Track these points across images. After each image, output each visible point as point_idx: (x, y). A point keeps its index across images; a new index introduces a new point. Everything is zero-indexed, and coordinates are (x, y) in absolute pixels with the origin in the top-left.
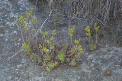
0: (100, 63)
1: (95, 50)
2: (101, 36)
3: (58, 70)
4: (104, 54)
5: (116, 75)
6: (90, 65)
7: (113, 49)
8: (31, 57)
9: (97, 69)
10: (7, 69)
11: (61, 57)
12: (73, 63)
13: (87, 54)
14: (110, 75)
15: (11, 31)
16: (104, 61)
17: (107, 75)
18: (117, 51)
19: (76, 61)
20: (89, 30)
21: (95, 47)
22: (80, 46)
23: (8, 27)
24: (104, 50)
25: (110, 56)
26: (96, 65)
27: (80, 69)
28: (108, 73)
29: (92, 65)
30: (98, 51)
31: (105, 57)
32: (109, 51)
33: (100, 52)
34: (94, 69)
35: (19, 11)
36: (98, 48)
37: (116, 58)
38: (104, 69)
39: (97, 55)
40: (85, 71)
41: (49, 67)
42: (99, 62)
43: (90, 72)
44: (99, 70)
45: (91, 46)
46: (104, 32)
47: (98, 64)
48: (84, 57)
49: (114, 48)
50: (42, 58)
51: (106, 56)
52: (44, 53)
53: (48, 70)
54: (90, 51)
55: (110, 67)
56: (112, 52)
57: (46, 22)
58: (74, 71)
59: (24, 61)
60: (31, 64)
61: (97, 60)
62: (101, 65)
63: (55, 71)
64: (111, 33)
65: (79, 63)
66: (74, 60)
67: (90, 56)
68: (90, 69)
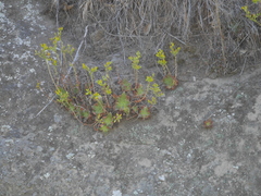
0: (189, 110)
1: (175, 87)
2: (181, 63)
3: (120, 127)
4: (192, 93)
5: (222, 126)
6: (172, 114)
7: (207, 83)
8: (72, 109)
9: (186, 119)
10: (32, 136)
11: (123, 105)
12: (144, 113)
13: (164, 95)
14: (211, 127)
15: (24, 69)
16: (194, 104)
17: (207, 128)
18: (214, 86)
19: (149, 110)
21: (174, 82)
23: (17, 63)
24: (191, 86)
25: (204, 95)
26: (183, 113)
27: (157, 122)
28: (208, 124)
29: (177, 114)
30: (181, 89)
31: (196, 97)
32: (200, 86)
33: (185, 91)
34: (180, 120)
35: (30, 34)
36: (179, 83)
37: (215, 97)
38: (198, 118)
39: (181, 95)
40: (167, 124)
41: (105, 124)
42: (188, 107)
43: (175, 125)
44: (190, 121)
45: (167, 81)
46: (185, 56)
47: (186, 112)
48: (161, 102)
49: (207, 80)
50: (91, 110)
51: (197, 95)
52: (94, 102)
53: (104, 129)
54: (166, 90)
55: (209, 115)
56: (205, 89)
58: (148, 127)
59: (58, 118)
60: (72, 122)
61: (182, 104)
62: (193, 112)
63: (115, 129)
64: (196, 57)
65: (153, 112)
66: (146, 108)
67: (169, 99)
68: (175, 120)
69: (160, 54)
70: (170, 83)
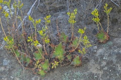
1: (107, 41)
2: (114, 22)
3: (56, 72)
6: (100, 63)
8: (17, 56)
9: (111, 68)
11: (59, 53)
12: (76, 62)
13: (96, 47)
19: (81, 59)
20: (97, 14)
21: (106, 37)
27: (87, 69)
29: (104, 63)
30: (110, 43)
33: (114, 45)
34: (106, 68)
36: (110, 38)
38: (120, 68)
39: (110, 48)
40: (95, 72)
41: (42, 69)
42: (114, 59)
43: (101, 73)
44: (114, 70)
45: (100, 36)
47: (112, 62)
48: (91, 53)
50: (32, 56)
52: (35, 50)
53: (42, 73)
54: (99, 44)
57: (36, 6)
58: (78, 73)
59: (6, 62)
60: (17, 66)
61: (110, 55)
62: (117, 63)
63: (51, 74)
65: (85, 61)
66: (78, 57)
67: (100, 51)
68: (102, 68)
69: (95, 12)
70: (103, 37)
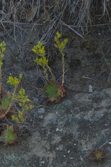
0: (76, 133)
1: (61, 99)
2: (74, 65)
4: (84, 109)
6: (50, 139)
9: (70, 147)
12: (8, 136)
13: (42, 110)
16: (85, 127)
17: (97, 161)
19: (16, 131)
20: (42, 51)
21: (60, 92)
22: (22, 91)
24: (84, 99)
25: (100, 113)
26: (66, 138)
27: (27, 150)
28: (99, 156)
29: (57, 139)
30: (68, 102)
31: (88, 116)
32: (97, 100)
33: (74, 105)
34: (60, 148)
36: (68, 94)
38: (86, 147)
39: (68, 111)
40: (40, 154)
42: (74, 130)
43: (52, 155)
44: (75, 150)
45: (50, 90)
46: (81, 55)
47: (71, 136)
48: (33, 120)
51: (90, 113)
54: (49, 104)
55: (102, 141)
56: (103, 103)
58: (12, 157)
61: (67, 124)
62: (80, 138)
64: (98, 56)
65: (23, 135)
66: (11, 128)
67: (50, 117)
68: (53, 148)
69: (39, 48)
70: (55, 92)
